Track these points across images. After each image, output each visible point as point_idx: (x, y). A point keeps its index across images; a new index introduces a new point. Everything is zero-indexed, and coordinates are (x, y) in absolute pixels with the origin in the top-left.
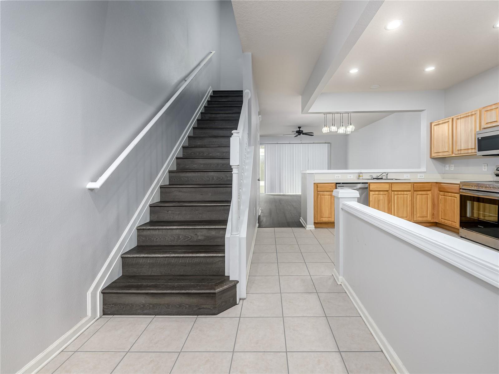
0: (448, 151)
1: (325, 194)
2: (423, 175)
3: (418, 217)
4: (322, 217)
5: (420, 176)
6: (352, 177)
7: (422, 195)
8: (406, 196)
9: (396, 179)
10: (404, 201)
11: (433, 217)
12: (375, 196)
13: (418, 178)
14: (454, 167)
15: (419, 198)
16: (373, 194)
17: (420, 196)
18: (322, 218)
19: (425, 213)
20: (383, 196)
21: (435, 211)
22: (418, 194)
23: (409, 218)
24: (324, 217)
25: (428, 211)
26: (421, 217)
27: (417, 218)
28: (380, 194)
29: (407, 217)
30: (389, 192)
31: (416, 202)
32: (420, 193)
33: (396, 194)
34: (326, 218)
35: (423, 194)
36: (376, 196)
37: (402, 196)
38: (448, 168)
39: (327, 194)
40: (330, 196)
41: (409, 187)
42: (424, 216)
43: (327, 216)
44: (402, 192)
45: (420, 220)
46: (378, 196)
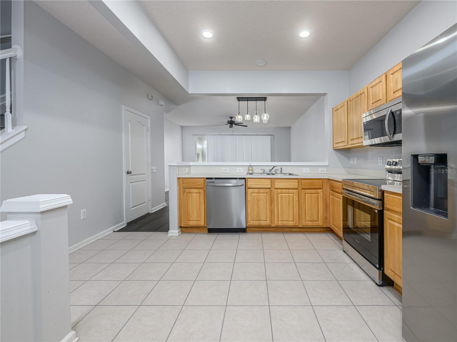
0: (344, 141)
1: (192, 192)
2: (325, 169)
3: (306, 220)
4: (189, 220)
5: (322, 171)
6: (242, 171)
7: (311, 195)
8: (292, 195)
9: (290, 174)
10: (289, 200)
11: (326, 221)
12: (253, 194)
13: (320, 173)
14: (357, 160)
15: (309, 197)
16: (252, 192)
17: (309, 195)
18: (188, 222)
19: (315, 217)
20: (264, 195)
21: (328, 215)
22: (306, 192)
23: (296, 222)
24: (191, 219)
25: (319, 213)
26: (310, 221)
27: (306, 222)
28: (260, 192)
29: (293, 221)
30: (271, 190)
31: (304, 203)
32: (309, 191)
33: (279, 192)
34: (195, 221)
35: (312, 192)
36: (255, 194)
37: (287, 194)
38: (352, 161)
39: (195, 192)
40: (198, 194)
41: (295, 184)
42: (314, 220)
43: (195, 219)
44: (287, 190)
45: (309, 224)
46: (257, 194)
